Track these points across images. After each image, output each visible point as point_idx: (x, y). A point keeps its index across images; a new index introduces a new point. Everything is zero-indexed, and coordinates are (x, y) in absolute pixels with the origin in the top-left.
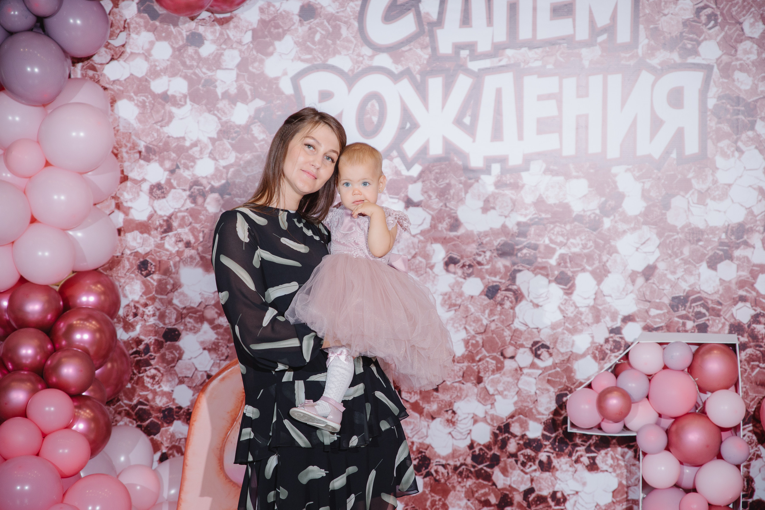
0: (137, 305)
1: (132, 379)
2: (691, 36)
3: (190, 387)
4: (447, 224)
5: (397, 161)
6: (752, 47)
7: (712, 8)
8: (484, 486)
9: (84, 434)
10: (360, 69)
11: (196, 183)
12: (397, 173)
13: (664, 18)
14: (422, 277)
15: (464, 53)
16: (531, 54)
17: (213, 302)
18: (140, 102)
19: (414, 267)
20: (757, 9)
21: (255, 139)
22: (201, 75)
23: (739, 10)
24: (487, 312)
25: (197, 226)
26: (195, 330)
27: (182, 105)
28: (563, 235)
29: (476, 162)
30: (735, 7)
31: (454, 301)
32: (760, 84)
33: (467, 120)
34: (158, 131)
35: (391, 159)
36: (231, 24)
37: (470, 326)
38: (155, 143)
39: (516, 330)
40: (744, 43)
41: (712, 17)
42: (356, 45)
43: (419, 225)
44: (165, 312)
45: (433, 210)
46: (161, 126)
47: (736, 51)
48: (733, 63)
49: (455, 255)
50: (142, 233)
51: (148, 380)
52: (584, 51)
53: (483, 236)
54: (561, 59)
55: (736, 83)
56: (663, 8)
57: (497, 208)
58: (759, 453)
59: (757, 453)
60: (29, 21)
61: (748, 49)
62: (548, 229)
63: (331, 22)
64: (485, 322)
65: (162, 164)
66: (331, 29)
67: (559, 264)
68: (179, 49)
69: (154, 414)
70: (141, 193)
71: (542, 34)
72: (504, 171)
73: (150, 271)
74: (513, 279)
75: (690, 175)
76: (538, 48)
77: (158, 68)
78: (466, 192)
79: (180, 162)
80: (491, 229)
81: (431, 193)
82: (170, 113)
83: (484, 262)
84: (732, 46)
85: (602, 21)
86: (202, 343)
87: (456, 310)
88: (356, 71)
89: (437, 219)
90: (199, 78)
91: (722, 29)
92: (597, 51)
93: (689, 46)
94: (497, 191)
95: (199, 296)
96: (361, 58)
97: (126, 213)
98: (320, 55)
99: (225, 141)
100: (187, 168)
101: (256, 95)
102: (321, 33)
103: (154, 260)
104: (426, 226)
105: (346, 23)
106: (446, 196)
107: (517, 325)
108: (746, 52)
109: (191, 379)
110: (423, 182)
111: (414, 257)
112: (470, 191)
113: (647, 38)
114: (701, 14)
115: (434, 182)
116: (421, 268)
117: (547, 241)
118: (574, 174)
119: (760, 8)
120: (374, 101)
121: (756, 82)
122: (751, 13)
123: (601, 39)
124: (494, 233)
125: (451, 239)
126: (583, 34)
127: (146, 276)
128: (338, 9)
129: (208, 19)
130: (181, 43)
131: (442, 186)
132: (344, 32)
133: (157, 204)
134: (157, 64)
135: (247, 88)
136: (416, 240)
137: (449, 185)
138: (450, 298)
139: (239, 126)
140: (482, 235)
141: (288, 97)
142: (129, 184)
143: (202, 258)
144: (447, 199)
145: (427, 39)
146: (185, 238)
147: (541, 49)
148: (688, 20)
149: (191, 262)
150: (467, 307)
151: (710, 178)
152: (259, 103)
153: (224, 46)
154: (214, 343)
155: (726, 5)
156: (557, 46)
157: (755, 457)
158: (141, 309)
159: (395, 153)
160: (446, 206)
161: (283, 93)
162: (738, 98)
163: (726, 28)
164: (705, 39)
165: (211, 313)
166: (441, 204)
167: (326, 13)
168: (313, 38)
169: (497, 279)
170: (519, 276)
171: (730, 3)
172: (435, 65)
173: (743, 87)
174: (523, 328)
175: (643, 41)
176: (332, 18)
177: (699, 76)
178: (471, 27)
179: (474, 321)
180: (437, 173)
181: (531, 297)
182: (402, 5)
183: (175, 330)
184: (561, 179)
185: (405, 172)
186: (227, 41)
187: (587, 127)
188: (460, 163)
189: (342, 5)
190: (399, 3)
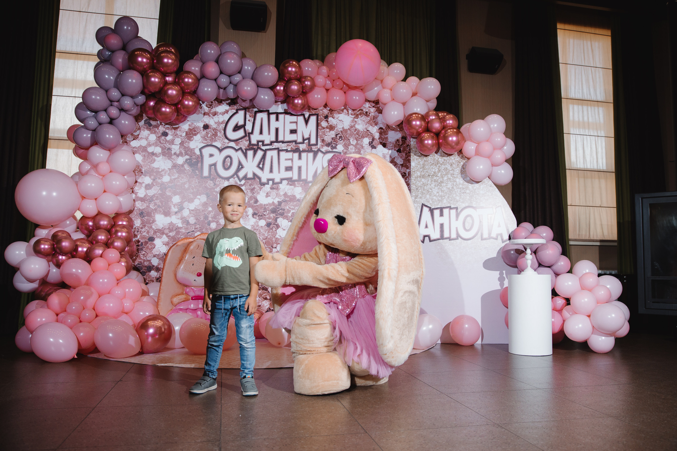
0: (138, 228)
1: (136, 255)
2: (334, 143)
3: (158, 258)
4: (253, 201)
5: (236, 179)
6: (353, 148)
7: (341, 135)
8: (265, 293)
9: (125, 266)
10: (224, 147)
11: (163, 184)
12: (236, 183)
13: (326, 136)
15: (260, 144)
16: (283, 145)
17: (168, 227)
18: (143, 155)
21: (185, 169)
22: (166, 146)
23: (349, 136)
24: (267, 232)
25: (163, 199)
26: (160, 238)
27: (159, 157)
28: (293, 206)
29: (264, 180)
31: (255, 228)
33: (261, 166)
34: (149, 165)
35: (234, 178)
36: (178, 130)
37: (261, 237)
38: (148, 170)
39: (277, 238)
40: (350, 146)
42: (223, 139)
44: (149, 231)
45: (249, 196)
46: (151, 164)
48: (347, 152)
49: (256, 212)
50: (142, 202)
51: (142, 255)
52: (300, 145)
53: (266, 206)
56: (326, 133)
57: (271, 196)
60: (108, 120)
62: (288, 204)
63: (214, 131)
64: (266, 235)
65: (150, 177)
66: (214, 133)
67: (292, 216)
68: (159, 137)
69: (144, 268)
70: (142, 187)
71: (286, 139)
72: (274, 183)
73: (144, 216)
74: (276, 221)
77: (151, 143)
78: (260, 190)
79: (157, 177)
82: (154, 159)
83: (266, 214)
85: (306, 136)
86: (163, 242)
88: (222, 148)
90: (166, 147)
92: (305, 146)
93: (334, 146)
94: (271, 190)
95: (162, 225)
96: (224, 143)
97: (136, 195)
98: (210, 142)
99: (174, 170)
100: (160, 179)
101: (186, 154)
102: (210, 134)
103: (145, 211)
105: (219, 131)
107: (277, 236)
108: (351, 149)
109: (158, 255)
110: (245, 186)
112: (262, 190)
114: (337, 136)
115: (249, 186)
117: (288, 208)
118: (297, 185)
119: (355, 136)
120: (228, 158)
122: (352, 137)
123: (306, 142)
124: (269, 204)
125: (255, 206)
126: (300, 140)
127: (142, 218)
128: (216, 126)
129: (170, 127)
130: (160, 135)
131: (252, 188)
132: (219, 134)
133: (147, 191)
134: (150, 142)
135: (183, 152)
137: (254, 188)
138: (254, 227)
139: (179, 165)
141: (197, 155)
142: (137, 184)
143: (164, 211)
144: (254, 192)
145: (248, 138)
146: (158, 203)
147: (286, 144)
148: (333, 138)
149: (160, 212)
150: (260, 230)
152: (187, 157)
153: (175, 137)
154: (167, 242)
156: (292, 143)
158: (140, 229)
159: (235, 176)
160: (253, 195)
161: (196, 154)
163: (345, 141)
165: (166, 231)
167: (212, 127)
168: (208, 136)
169: (271, 220)
170: (278, 219)
171: (346, 133)
172: (250, 147)
174: (279, 237)
175: (320, 143)
176: (214, 129)
178: (263, 135)
179: (262, 235)
180: (250, 183)
181: (282, 227)
182: (239, 126)
183: (153, 237)
184: (293, 187)
185: (239, 183)
186: (176, 135)
187: (301, 170)
188: (258, 180)
189: (218, 125)
190: (238, 126)
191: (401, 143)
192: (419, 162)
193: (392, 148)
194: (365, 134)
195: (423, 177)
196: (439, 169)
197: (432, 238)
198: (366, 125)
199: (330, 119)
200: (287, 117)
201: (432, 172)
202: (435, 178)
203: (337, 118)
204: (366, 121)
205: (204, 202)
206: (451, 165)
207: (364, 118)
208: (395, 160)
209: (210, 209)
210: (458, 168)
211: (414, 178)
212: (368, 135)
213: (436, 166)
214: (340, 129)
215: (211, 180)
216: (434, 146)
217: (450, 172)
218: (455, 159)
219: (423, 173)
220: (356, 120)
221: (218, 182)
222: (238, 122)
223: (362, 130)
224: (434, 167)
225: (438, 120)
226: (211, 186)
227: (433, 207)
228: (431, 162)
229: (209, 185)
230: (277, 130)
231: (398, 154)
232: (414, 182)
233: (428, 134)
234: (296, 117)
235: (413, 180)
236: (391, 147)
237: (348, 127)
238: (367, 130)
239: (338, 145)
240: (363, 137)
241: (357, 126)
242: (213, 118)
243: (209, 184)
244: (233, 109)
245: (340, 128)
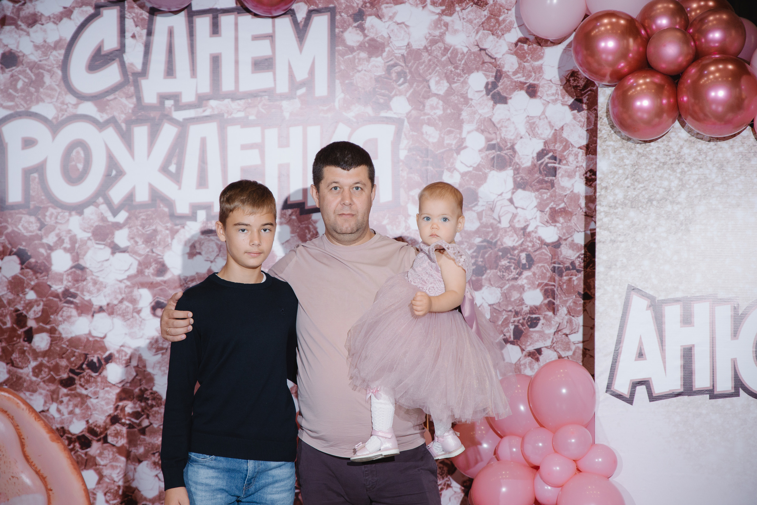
2: (383, 91)
4: (154, 269)
5: (103, 208)
6: (438, 103)
7: (402, 66)
10: (64, 117)
12: (104, 219)
13: (358, 74)
14: (129, 322)
15: (169, 103)
16: (234, 105)
19: (121, 312)
20: (441, 68)
23: (425, 68)
29: (182, 209)
30: (422, 66)
31: (160, 345)
32: (446, 137)
33: (173, 168)
35: (97, 206)
40: (431, 99)
41: (400, 74)
42: (60, 93)
43: (126, 271)
45: (140, 255)
47: (424, 106)
48: (422, 118)
49: (162, 300)
52: (285, 104)
53: (189, 281)
54: (263, 111)
55: (425, 136)
56: (357, 64)
57: (203, 253)
58: (449, 483)
59: (447, 483)
61: (434, 105)
63: (34, 70)
66: (33, 77)
71: (244, 87)
72: (210, 217)
75: (385, 222)
76: (240, 99)
78: (173, 238)
80: (197, 273)
81: (137, 239)
84: (420, 102)
85: (301, 75)
87: (163, 354)
88: (60, 119)
89: (143, 265)
91: (411, 85)
92: (297, 103)
93: (382, 101)
94: (202, 237)
96: (65, 107)
98: (22, 102)
102: (23, 81)
104: (133, 271)
105: (49, 71)
106: (153, 242)
108: (433, 108)
110: (130, 228)
111: (121, 302)
112: (177, 237)
113: (343, 92)
114: (392, 71)
115: (140, 228)
116: (128, 312)
119: (444, 67)
120: (79, 149)
121: (442, 135)
122: (436, 72)
123: (300, 92)
124: (200, 278)
125: (158, 284)
126: (283, 87)
128: (40, 57)
131: (148, 232)
132: (47, 79)
136: (122, 285)
137: (155, 231)
138: (157, 342)
140: (188, 279)
144: (153, 244)
145: (132, 89)
147: (243, 101)
148: (380, 76)
151: (403, 225)
155: (414, 64)
156: (259, 98)
157: (445, 487)
159: (101, 200)
160: (153, 252)
162: (427, 150)
163: (415, 85)
164: (396, 95)
166: (148, 250)
167: (28, 61)
168: (15, 85)
171: (418, 62)
172: (139, 114)
173: (431, 140)
175: (340, 95)
176: (34, 66)
177: (391, 129)
178: (175, 78)
180: (143, 219)
182: (106, 55)
185: (111, 219)
187: (288, 176)
188: (166, 210)
189: (45, 54)
190: (103, 53)
191: (582, 83)
192: (622, 159)
193: (556, 100)
194: (475, 59)
195: (634, 203)
196: (681, 180)
197: (657, 390)
198: (477, 33)
199: (370, 21)
200: (246, 19)
201: (661, 191)
202: (669, 208)
203: (391, 18)
204: (475, 22)
205: (15, 277)
206: (721, 168)
207: (472, 11)
208: (565, 135)
209: (31, 295)
210: (742, 177)
211: (606, 209)
212: (484, 63)
213: (674, 171)
214: (400, 51)
215: (30, 214)
216: (665, 115)
217: (717, 188)
218: (732, 147)
219: (632, 194)
220: (446, 19)
221: (51, 217)
222: (102, 42)
223: (465, 50)
224: (666, 175)
225: (679, 34)
226: (31, 232)
227: (661, 297)
228: (659, 157)
229: (26, 229)
230: (216, 60)
231: (574, 114)
232: (606, 220)
233: (645, 78)
234: (270, 20)
235: (602, 214)
236: (553, 95)
237: (424, 43)
238: (481, 49)
239: (395, 99)
240: (468, 70)
241: (450, 39)
242: (28, 34)
243: (26, 225)
244: (87, 4)
245: (399, 48)
